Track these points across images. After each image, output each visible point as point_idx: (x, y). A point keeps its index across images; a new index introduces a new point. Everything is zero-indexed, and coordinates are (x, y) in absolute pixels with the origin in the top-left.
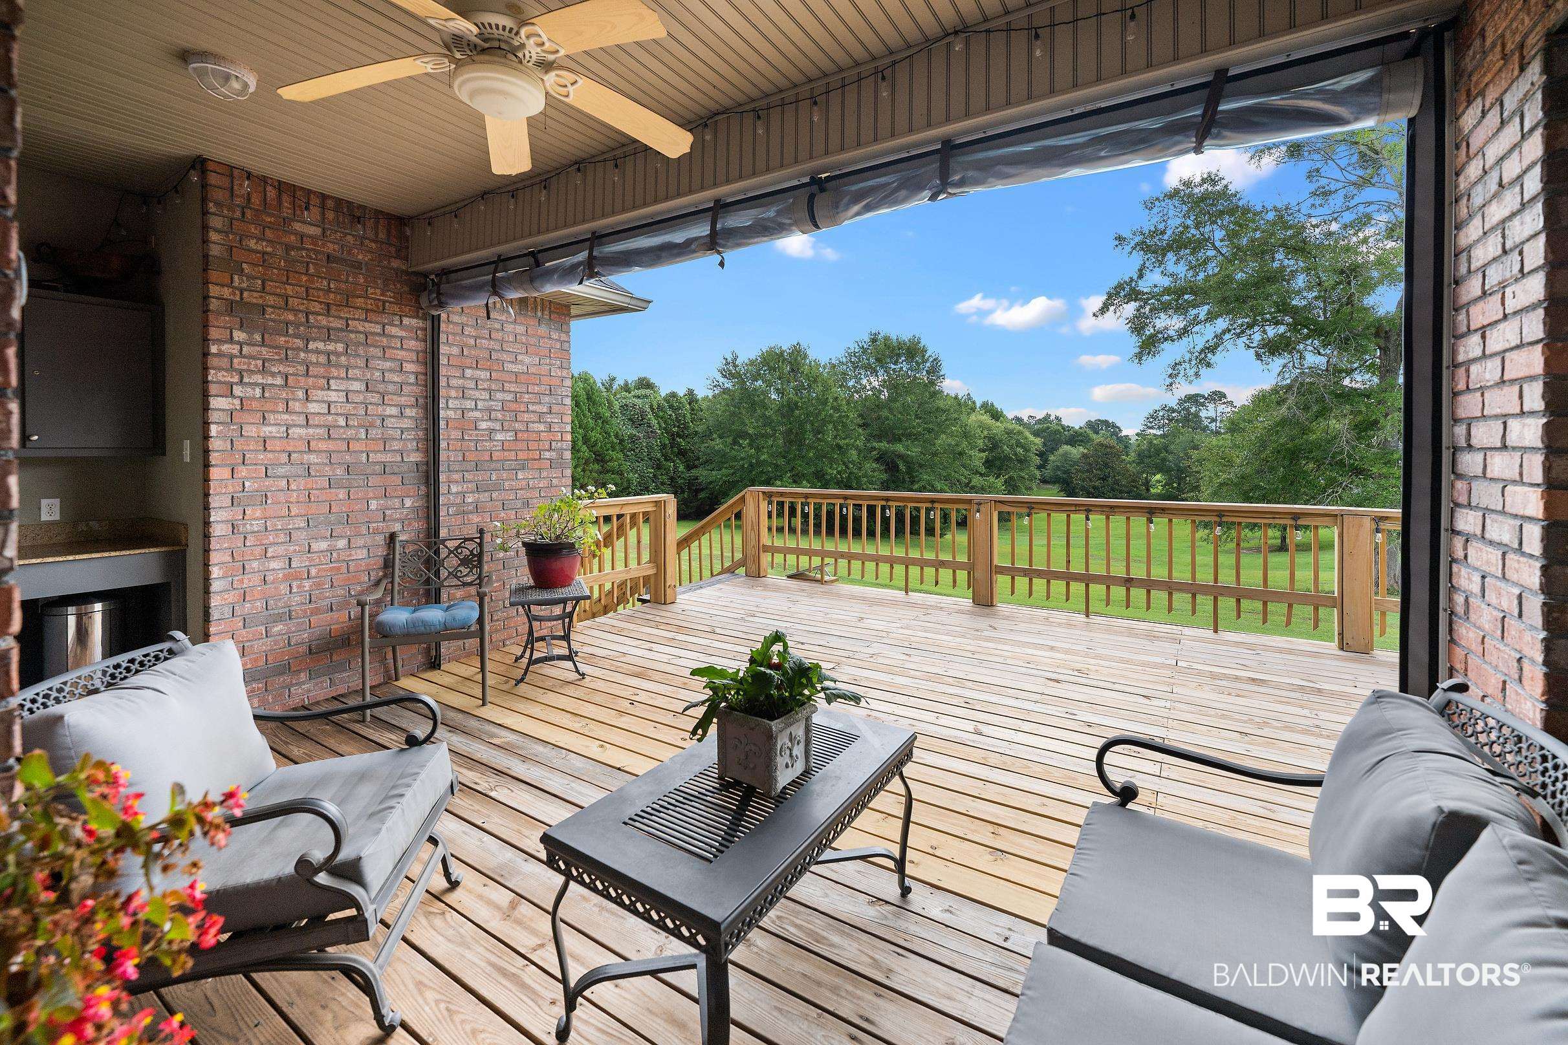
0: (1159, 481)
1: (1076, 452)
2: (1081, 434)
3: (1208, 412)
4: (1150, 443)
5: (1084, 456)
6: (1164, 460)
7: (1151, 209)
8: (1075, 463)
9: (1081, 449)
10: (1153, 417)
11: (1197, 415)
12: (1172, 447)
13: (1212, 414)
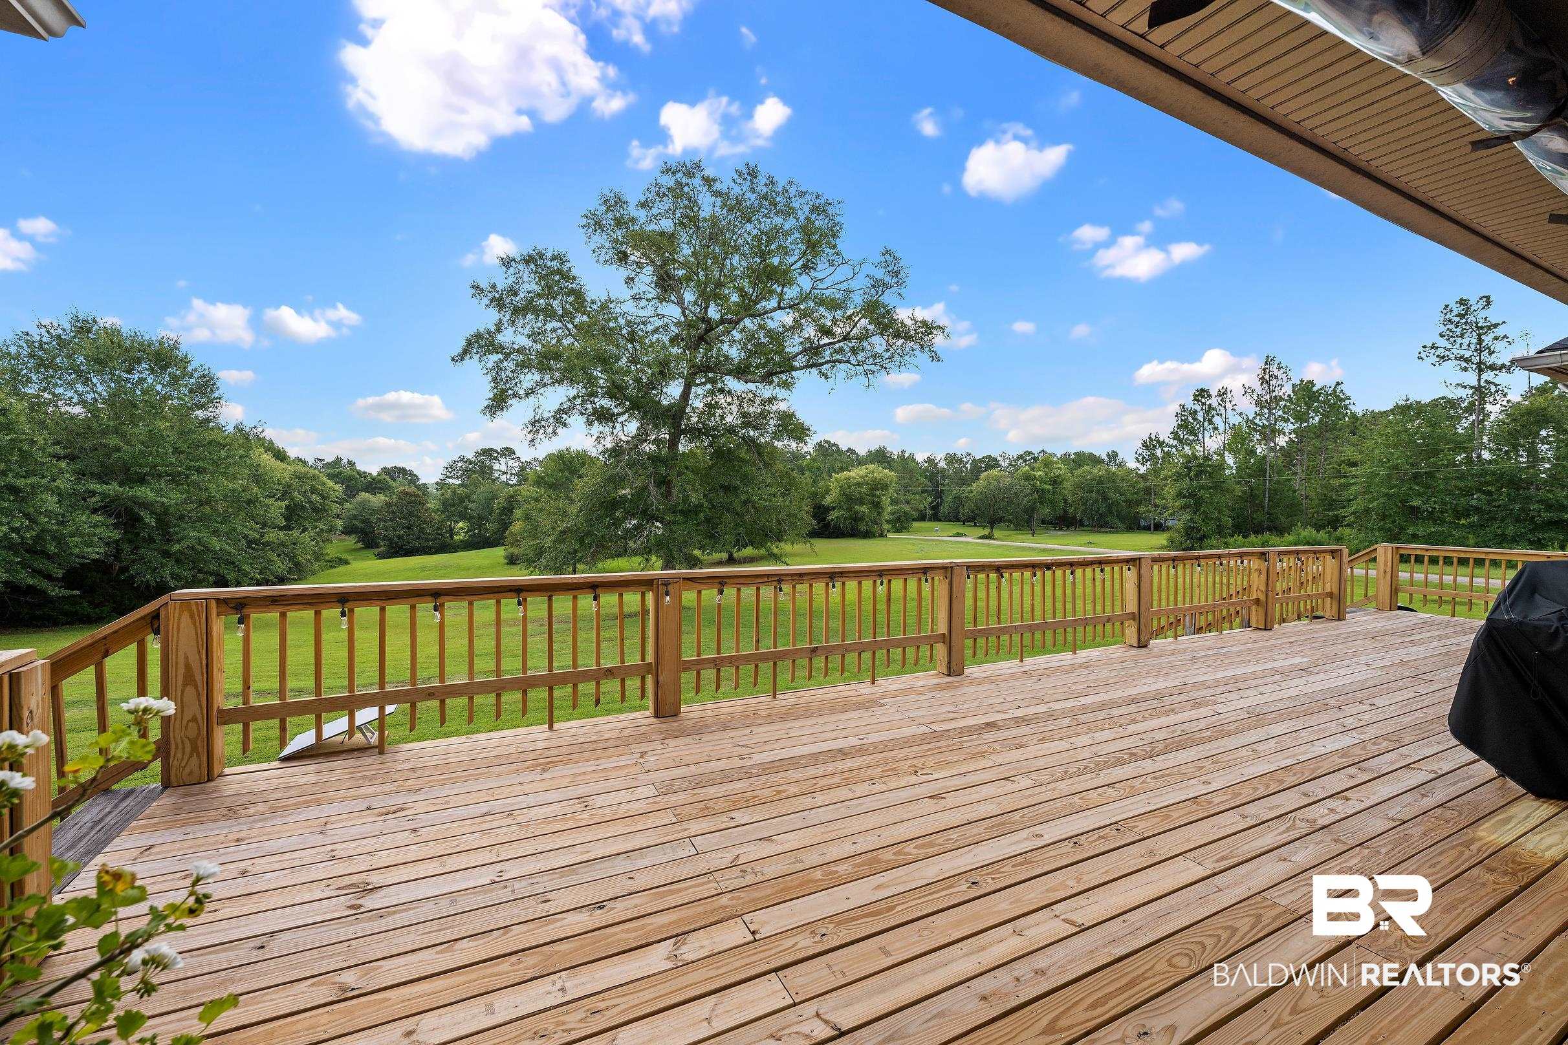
0: (462, 529)
1: (377, 500)
2: (380, 481)
3: (501, 465)
4: (454, 492)
5: (388, 504)
6: (466, 508)
7: (508, 268)
8: (375, 512)
9: (382, 497)
10: (451, 467)
11: (491, 468)
12: (475, 496)
13: (503, 468)
